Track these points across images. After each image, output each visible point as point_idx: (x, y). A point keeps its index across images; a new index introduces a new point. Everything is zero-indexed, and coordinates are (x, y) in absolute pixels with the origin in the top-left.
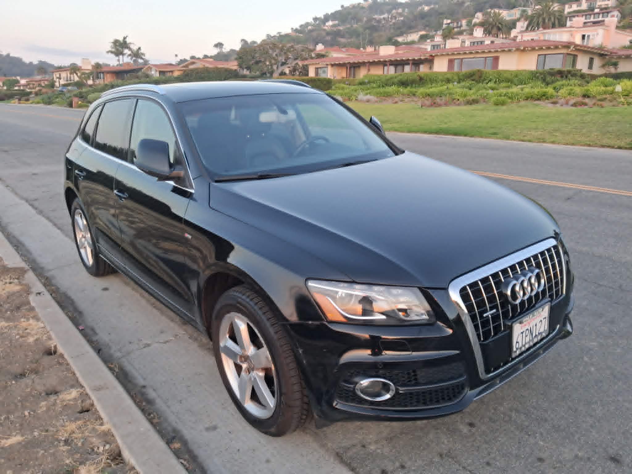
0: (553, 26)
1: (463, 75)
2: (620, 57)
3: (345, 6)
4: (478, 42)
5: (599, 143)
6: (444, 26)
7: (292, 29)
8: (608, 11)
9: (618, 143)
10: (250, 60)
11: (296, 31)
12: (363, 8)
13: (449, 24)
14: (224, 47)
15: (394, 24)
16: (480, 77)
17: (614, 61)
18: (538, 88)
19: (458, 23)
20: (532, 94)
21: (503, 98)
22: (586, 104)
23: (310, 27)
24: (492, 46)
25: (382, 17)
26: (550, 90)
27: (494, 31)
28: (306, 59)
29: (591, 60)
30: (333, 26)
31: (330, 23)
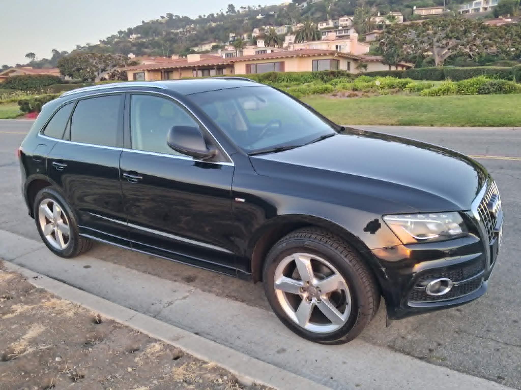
0: (314, 40)
1: (262, 76)
2: (367, 61)
3: (146, 22)
4: (261, 51)
5: (378, 122)
6: (231, 39)
7: (100, 41)
8: (347, 28)
9: (389, 121)
10: (72, 68)
11: (103, 42)
12: (161, 23)
13: (234, 37)
14: (36, 56)
15: (189, 37)
16: (275, 78)
17: (364, 64)
18: (320, 85)
19: (241, 36)
20: (318, 90)
21: (297, 93)
22: (357, 96)
23: (116, 40)
24: (273, 54)
25: (178, 31)
26: (328, 86)
27: (272, 43)
28: (123, 66)
29: (349, 64)
30: (137, 38)
31: (134, 36)
